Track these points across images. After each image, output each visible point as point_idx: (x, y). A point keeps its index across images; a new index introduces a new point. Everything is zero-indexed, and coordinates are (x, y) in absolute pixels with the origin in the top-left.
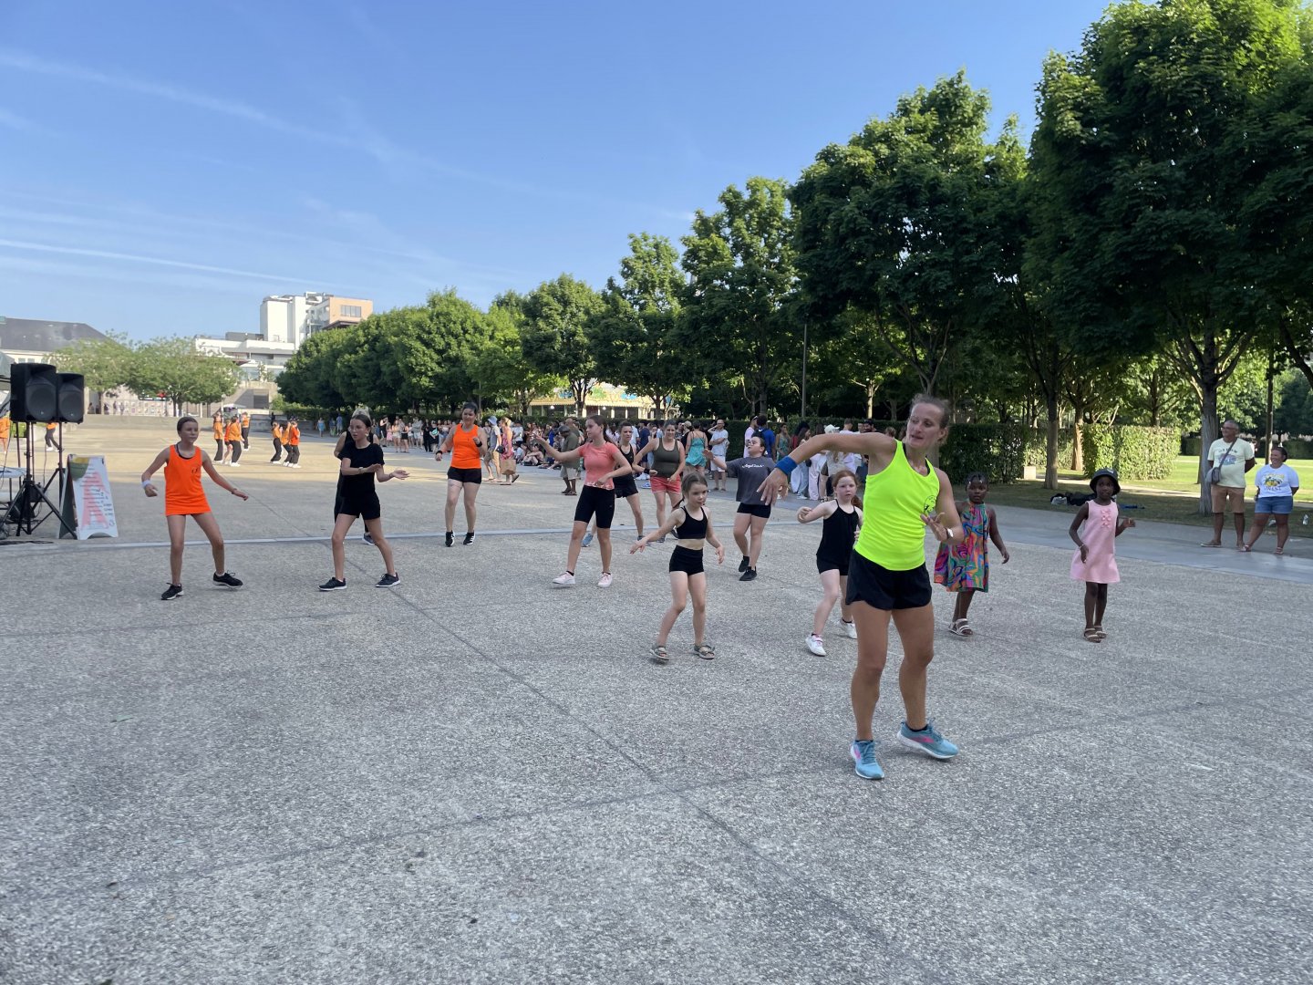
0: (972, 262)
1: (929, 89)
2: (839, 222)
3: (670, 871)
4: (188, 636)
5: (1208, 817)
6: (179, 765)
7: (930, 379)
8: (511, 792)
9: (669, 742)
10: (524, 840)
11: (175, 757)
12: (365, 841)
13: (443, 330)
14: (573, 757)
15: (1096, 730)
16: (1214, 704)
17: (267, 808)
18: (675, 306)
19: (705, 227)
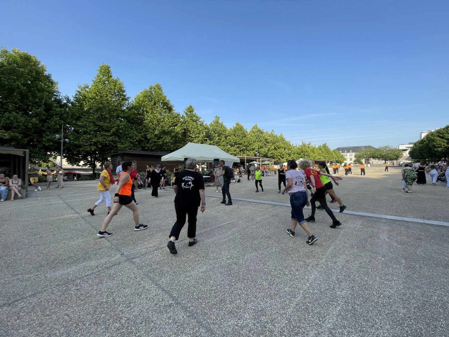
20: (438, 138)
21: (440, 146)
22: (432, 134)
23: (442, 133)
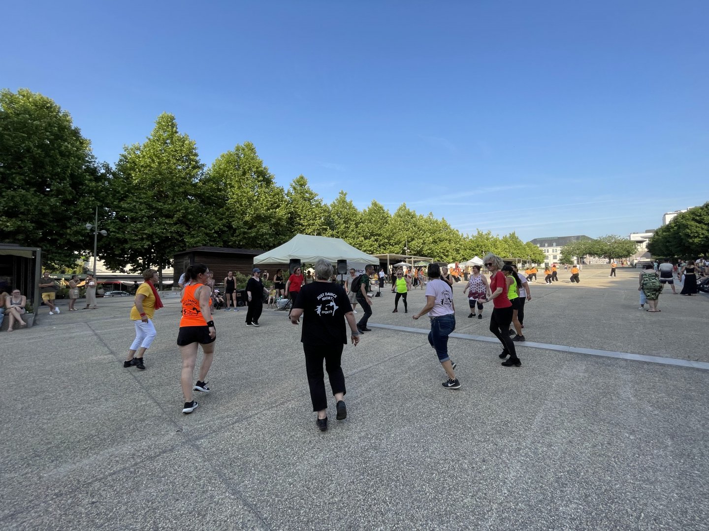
20: (693, 223)
21: (696, 235)
22: (683, 216)
23: (699, 214)
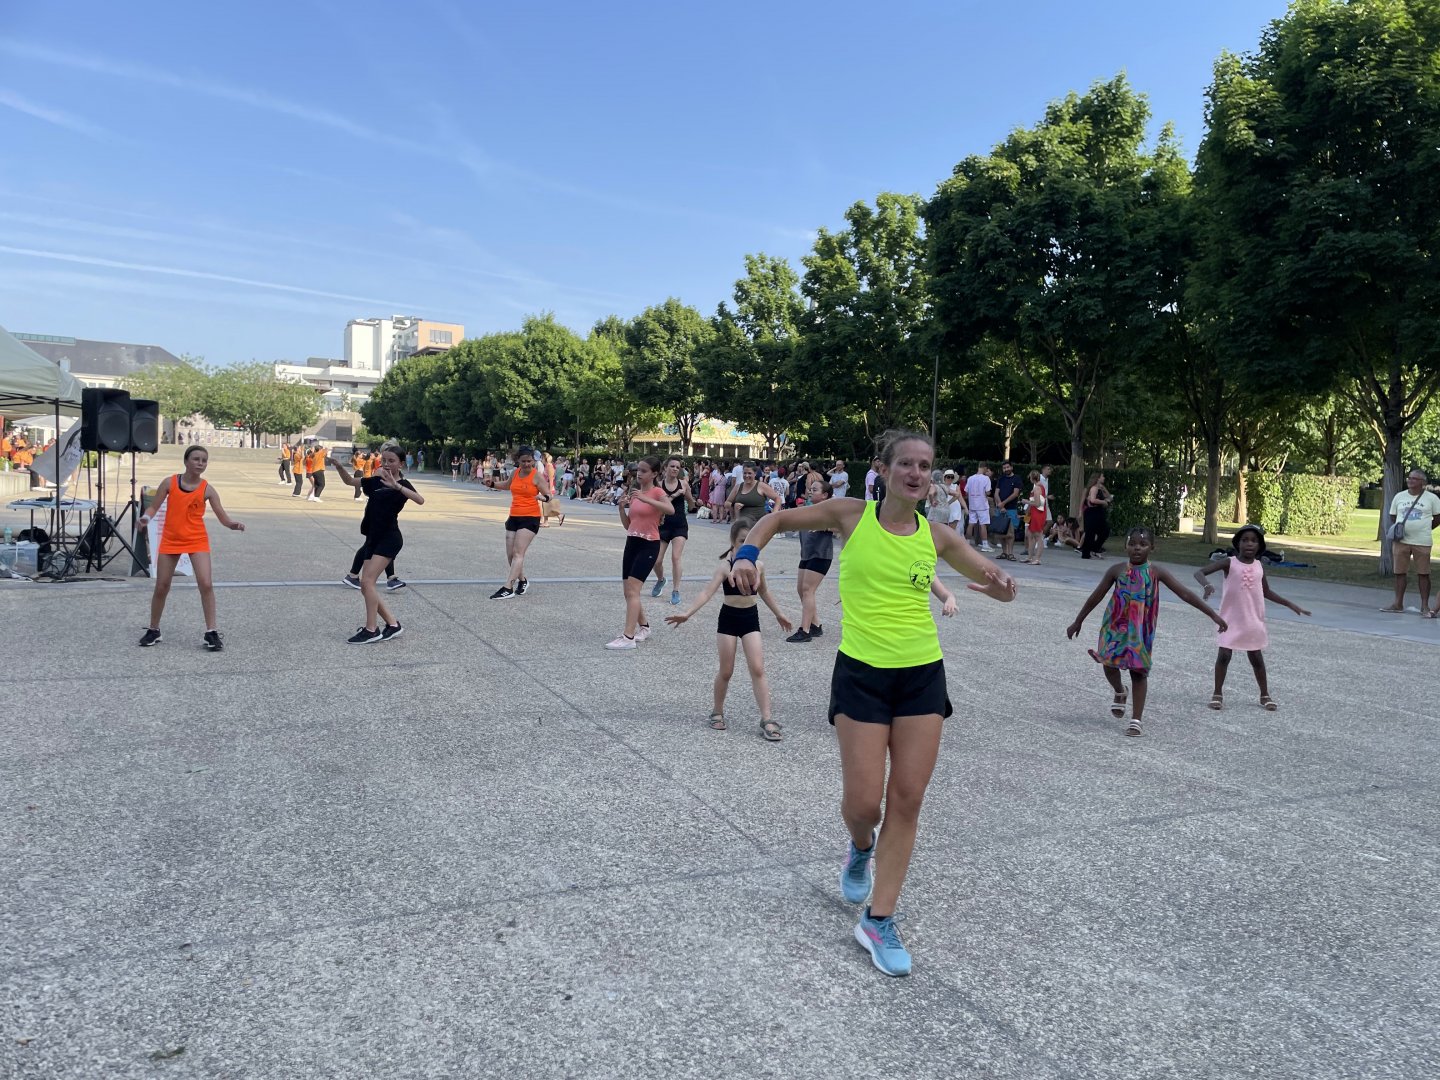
0: (1125, 288)
1: (1082, 93)
2: (978, 242)
3: (780, 952)
4: (266, 683)
5: (1383, 913)
6: (256, 821)
7: (1076, 419)
8: (609, 860)
9: (781, 812)
10: (623, 912)
11: (253, 812)
12: (452, 907)
13: (539, 358)
14: (676, 825)
15: (1258, 813)
16: (1392, 787)
17: (349, 869)
18: (792, 334)
19: (827, 248)
